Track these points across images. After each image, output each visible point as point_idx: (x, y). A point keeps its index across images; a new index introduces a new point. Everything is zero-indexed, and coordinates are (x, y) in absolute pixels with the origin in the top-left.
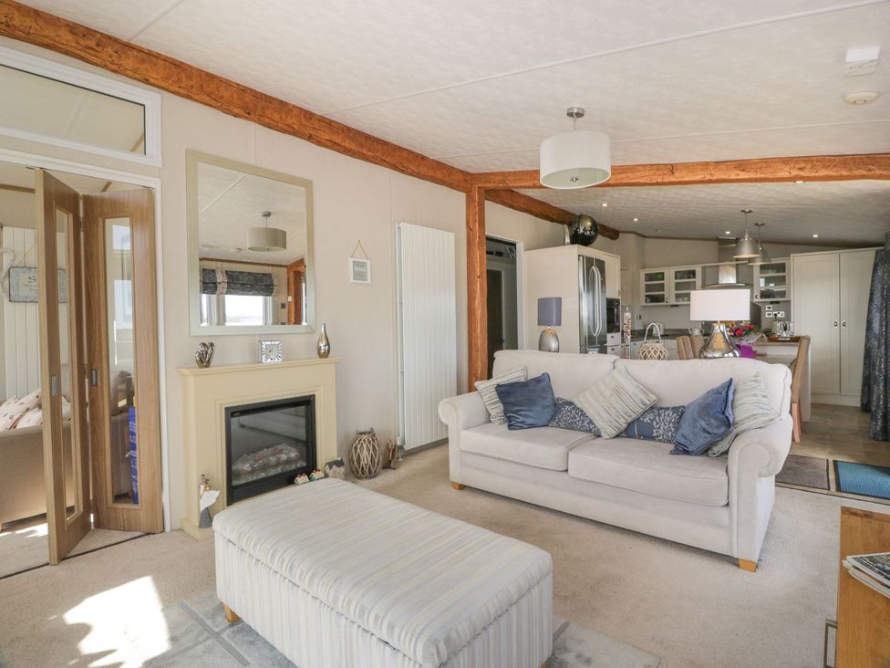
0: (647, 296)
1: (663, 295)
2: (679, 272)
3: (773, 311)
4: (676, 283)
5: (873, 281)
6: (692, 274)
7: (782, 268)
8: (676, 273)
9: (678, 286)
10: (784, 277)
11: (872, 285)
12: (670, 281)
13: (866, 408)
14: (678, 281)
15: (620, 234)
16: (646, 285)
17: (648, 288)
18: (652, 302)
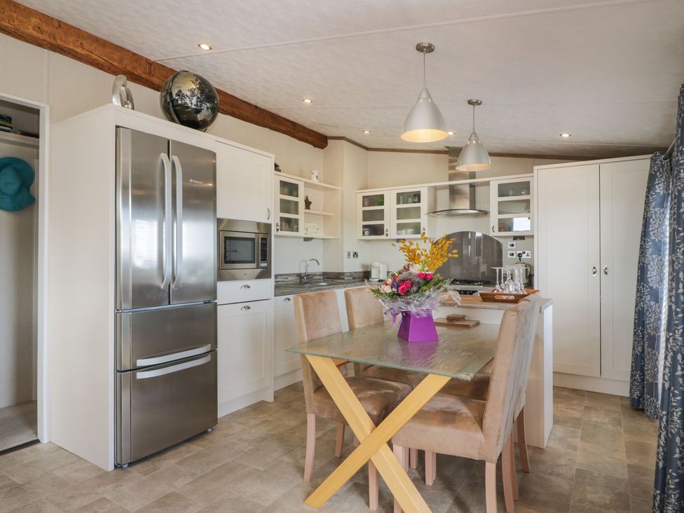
0: (365, 227)
1: (383, 225)
2: (402, 194)
3: (516, 250)
4: (398, 210)
5: (647, 203)
6: (417, 196)
7: (526, 187)
8: (399, 195)
9: (401, 213)
10: (528, 202)
11: (646, 210)
12: (390, 207)
13: (638, 405)
14: (402, 206)
15: (329, 141)
16: (364, 212)
17: (366, 215)
18: (370, 234)
